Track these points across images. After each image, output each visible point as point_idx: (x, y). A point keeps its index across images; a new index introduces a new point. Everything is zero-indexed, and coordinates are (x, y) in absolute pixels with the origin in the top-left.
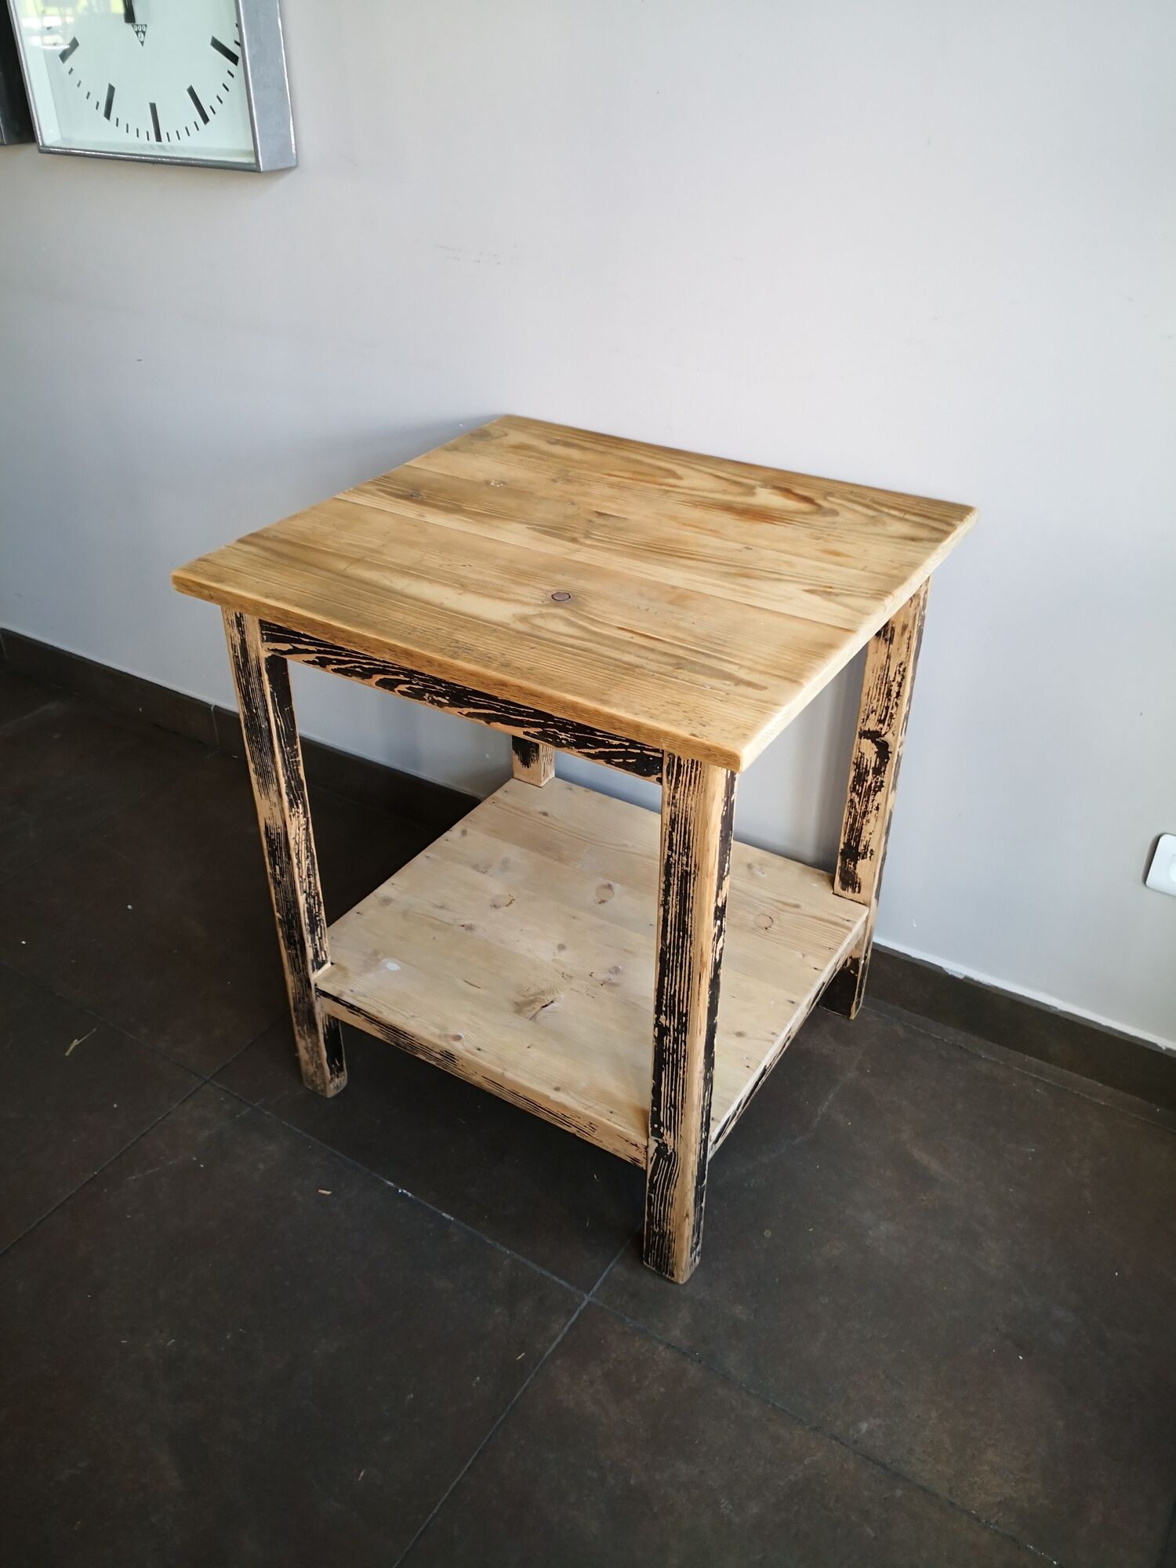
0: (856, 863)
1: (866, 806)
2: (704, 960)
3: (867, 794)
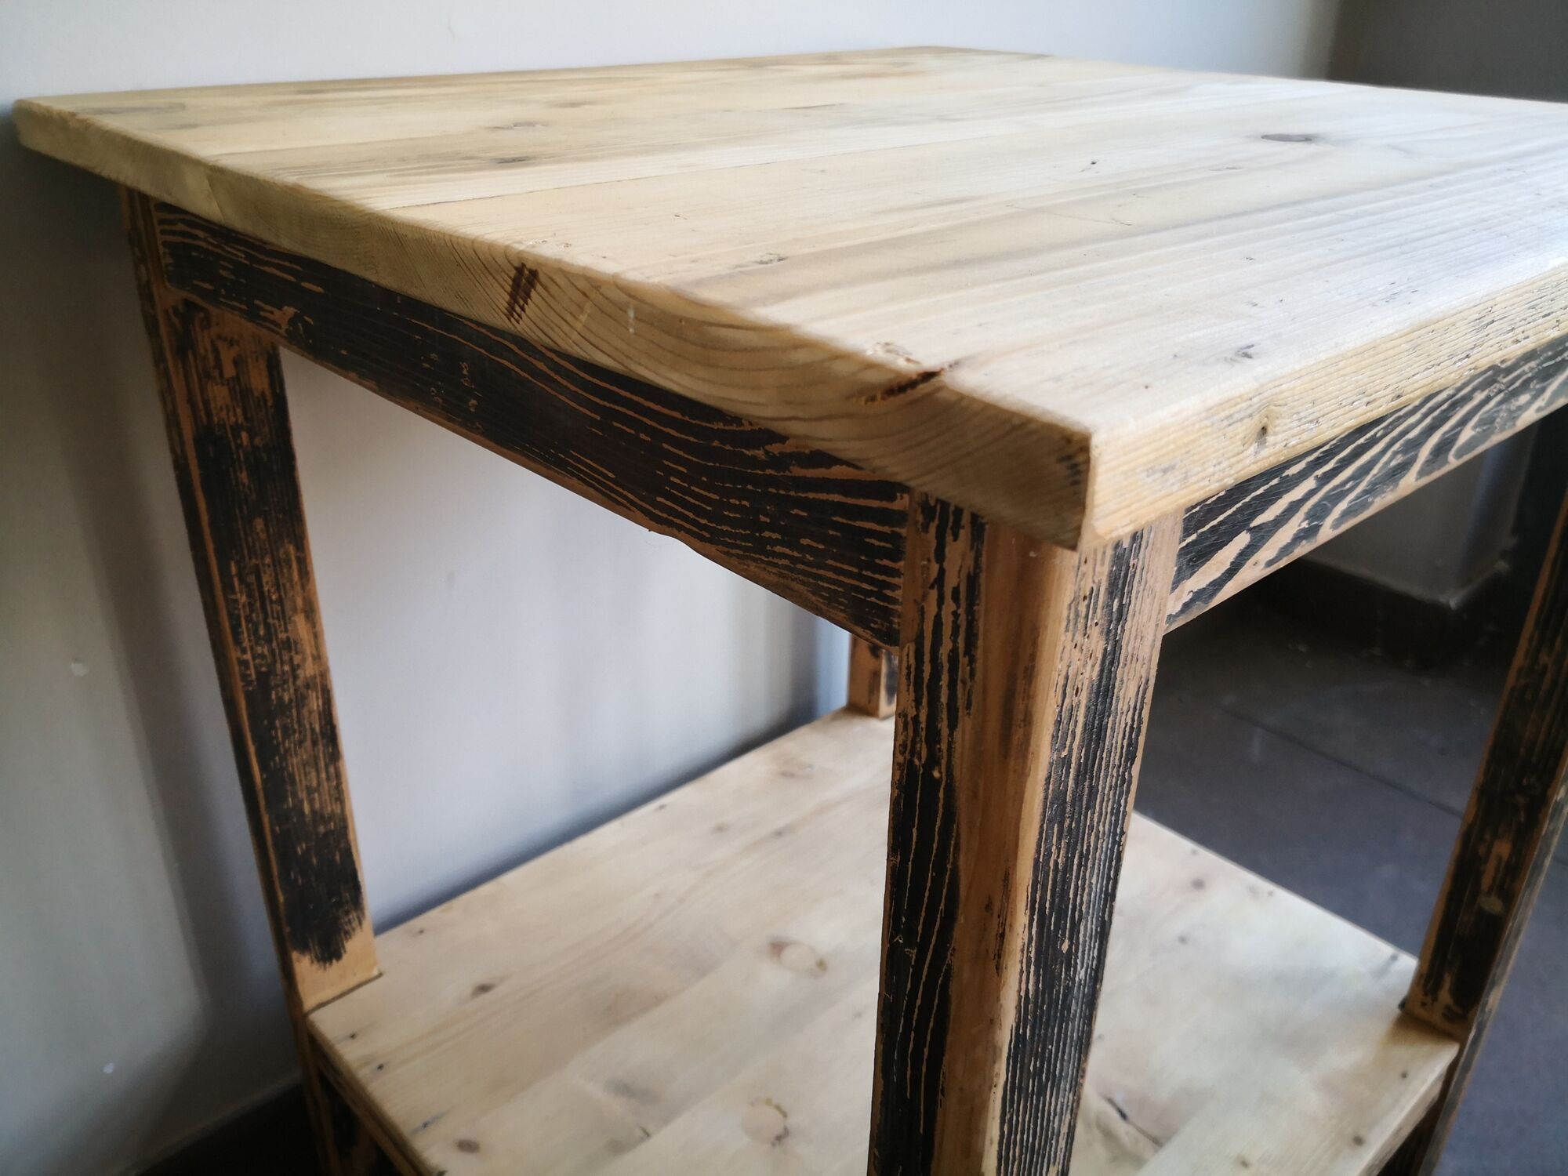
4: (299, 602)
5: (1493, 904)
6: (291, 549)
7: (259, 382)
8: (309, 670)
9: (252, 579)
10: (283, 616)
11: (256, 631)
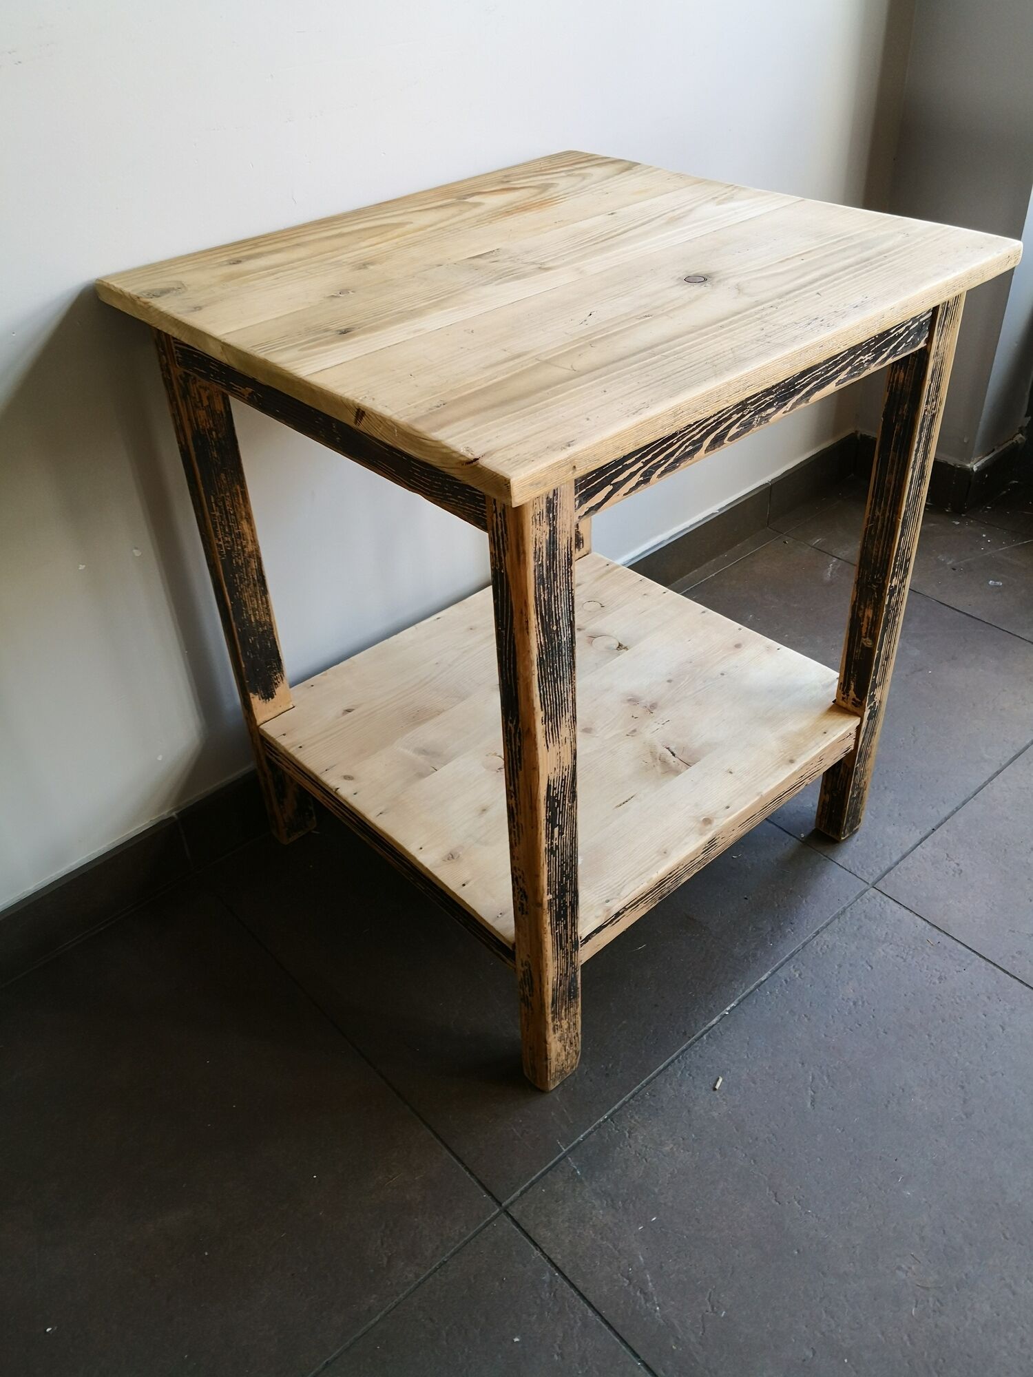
4: (244, 514)
5: (867, 642)
6: (238, 487)
7: (219, 407)
8: (250, 548)
9: (221, 504)
10: (238, 523)
11: (224, 530)
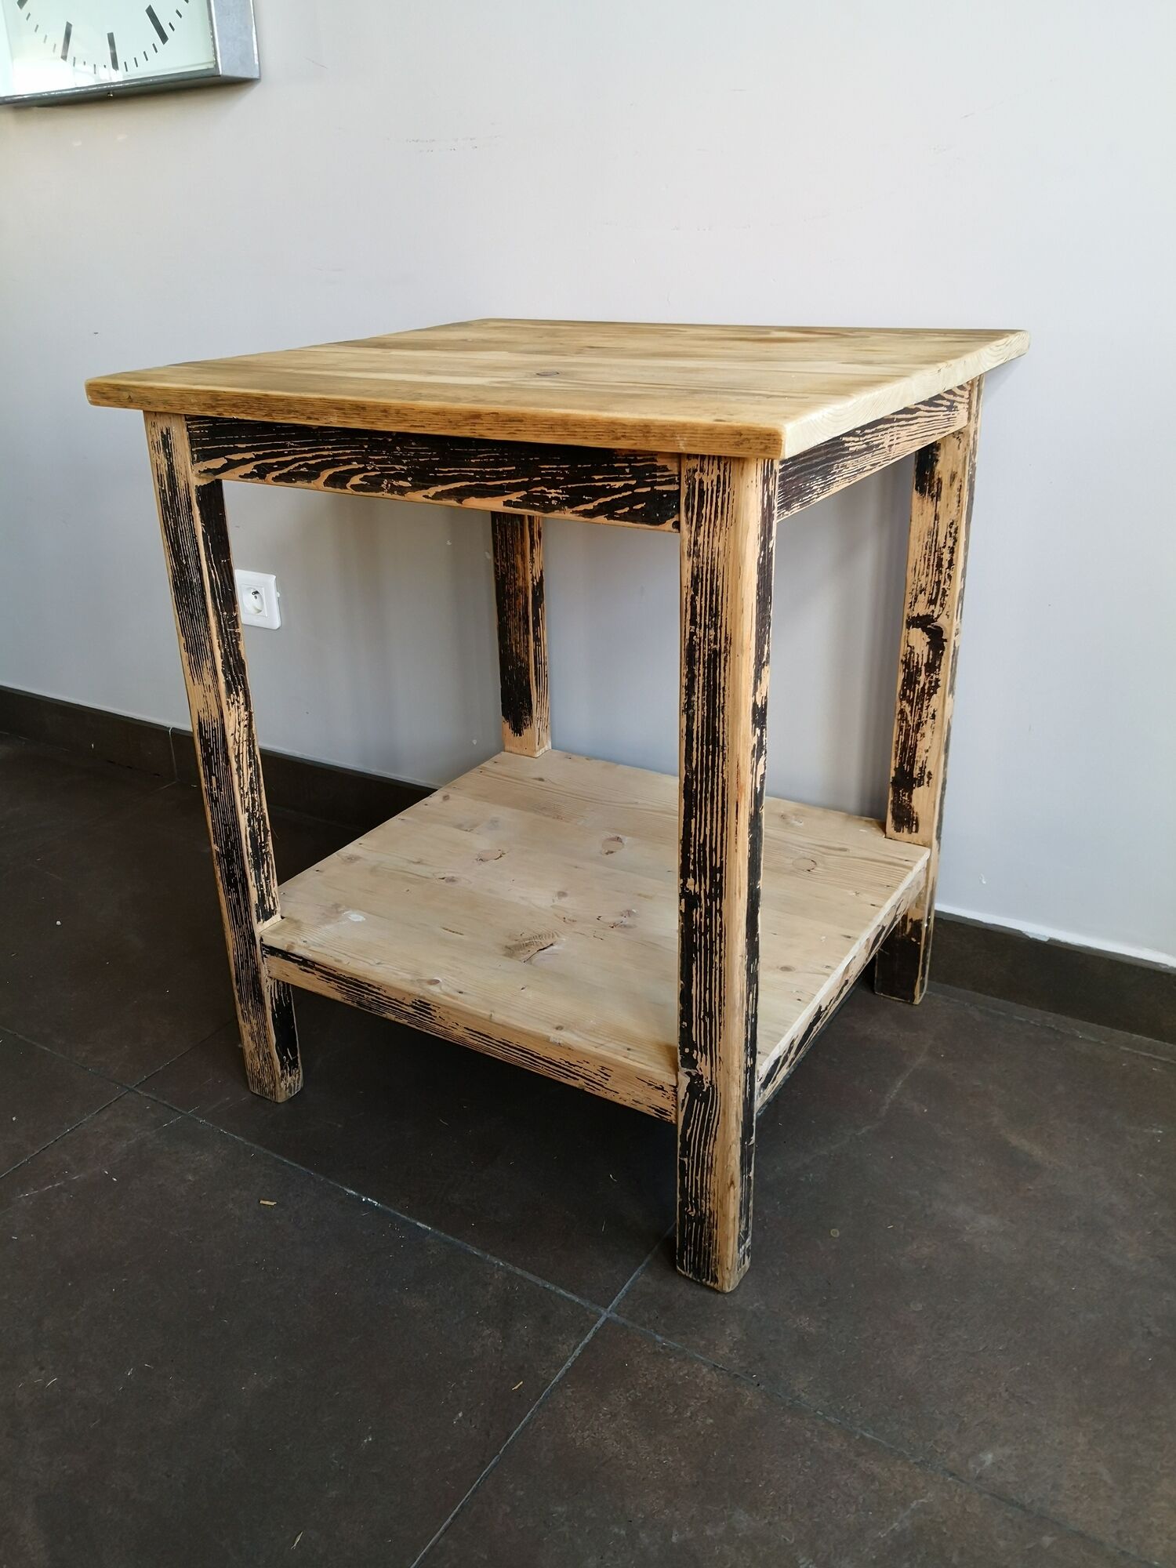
0: (911, 794)
1: (920, 716)
2: (742, 782)
3: (921, 698)
